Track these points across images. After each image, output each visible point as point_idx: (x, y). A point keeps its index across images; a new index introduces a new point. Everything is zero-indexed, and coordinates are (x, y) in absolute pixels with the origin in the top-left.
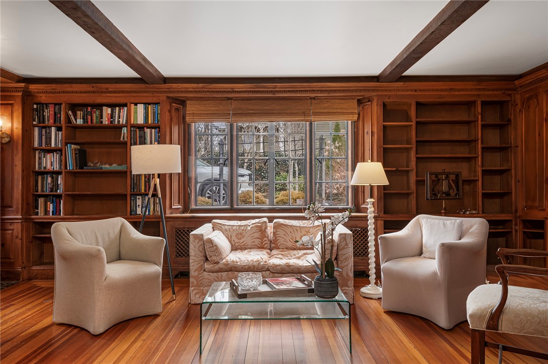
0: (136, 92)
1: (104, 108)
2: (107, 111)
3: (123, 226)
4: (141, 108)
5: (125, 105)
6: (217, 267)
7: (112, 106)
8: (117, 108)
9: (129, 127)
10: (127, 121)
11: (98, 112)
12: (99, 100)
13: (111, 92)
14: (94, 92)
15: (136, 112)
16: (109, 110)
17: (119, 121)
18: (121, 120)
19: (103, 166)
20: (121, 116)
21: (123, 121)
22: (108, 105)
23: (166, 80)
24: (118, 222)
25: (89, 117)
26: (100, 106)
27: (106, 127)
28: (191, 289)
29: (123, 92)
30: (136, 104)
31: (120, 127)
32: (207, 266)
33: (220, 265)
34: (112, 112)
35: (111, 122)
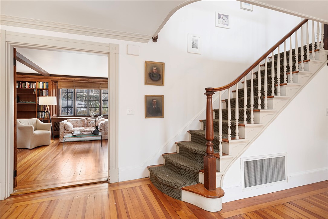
0: (39, 78)
1: (27, 83)
2: (28, 84)
3: (37, 121)
4: (41, 83)
5: (35, 82)
6: (68, 132)
7: (30, 82)
8: (32, 83)
9: (37, 89)
10: (36, 87)
11: (24, 84)
12: (25, 80)
13: (30, 78)
14: (23, 77)
15: (39, 85)
16: (29, 84)
17: (32, 87)
18: (33, 87)
19: (26, 102)
20: (34, 86)
21: (34, 87)
22: (28, 82)
23: (51, 75)
24: (35, 119)
25: (21, 86)
26: (25, 82)
27: (27, 89)
28: (60, 138)
29: (34, 78)
30: (39, 82)
31: (33, 89)
32: (65, 131)
33: (69, 131)
34: (30, 84)
35: (30, 88)
